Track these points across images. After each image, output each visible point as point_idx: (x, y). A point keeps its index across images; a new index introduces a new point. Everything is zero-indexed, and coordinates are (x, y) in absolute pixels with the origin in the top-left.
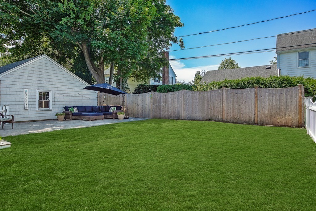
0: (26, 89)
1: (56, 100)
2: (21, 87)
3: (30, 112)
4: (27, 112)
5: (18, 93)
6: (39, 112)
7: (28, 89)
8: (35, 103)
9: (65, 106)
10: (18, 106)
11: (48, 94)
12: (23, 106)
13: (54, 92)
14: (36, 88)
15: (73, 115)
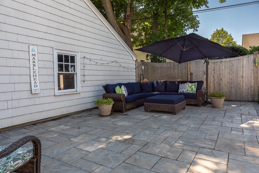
0: (33, 45)
1: (86, 73)
2: (21, 39)
3: (42, 100)
4: (37, 101)
5: (16, 54)
6: (60, 97)
7: (37, 45)
8: (51, 79)
9: (104, 83)
10: (18, 87)
11: (73, 59)
12: (29, 84)
13: (83, 56)
14: (52, 44)
15: (126, 103)
